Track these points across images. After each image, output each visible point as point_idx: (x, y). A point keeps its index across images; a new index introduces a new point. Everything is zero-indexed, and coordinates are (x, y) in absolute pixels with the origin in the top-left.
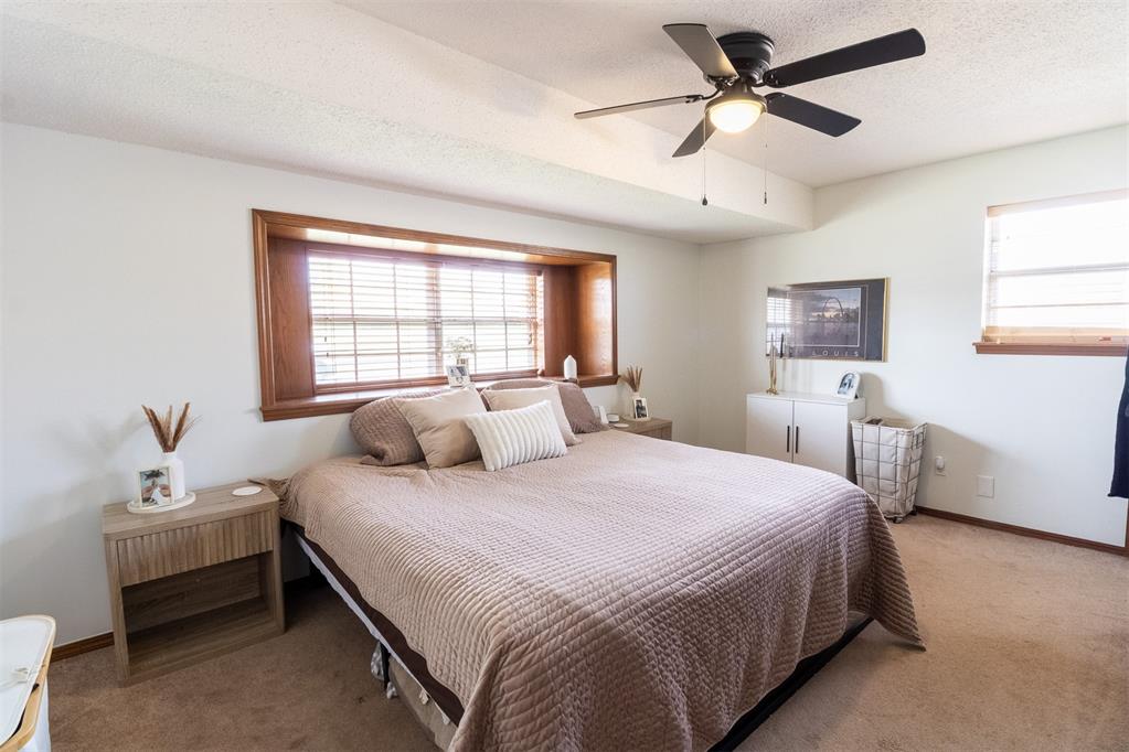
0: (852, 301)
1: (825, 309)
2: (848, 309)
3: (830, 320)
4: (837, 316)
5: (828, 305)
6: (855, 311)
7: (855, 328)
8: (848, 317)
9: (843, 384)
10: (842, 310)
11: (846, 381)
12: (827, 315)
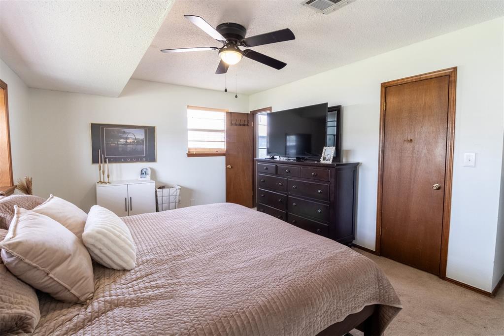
0: (140, 135)
1: (127, 138)
2: (139, 139)
3: (130, 144)
4: (134, 142)
5: (128, 136)
6: (142, 140)
7: (143, 147)
8: (138, 142)
9: (142, 174)
10: (136, 139)
11: (143, 172)
12: (128, 141)
